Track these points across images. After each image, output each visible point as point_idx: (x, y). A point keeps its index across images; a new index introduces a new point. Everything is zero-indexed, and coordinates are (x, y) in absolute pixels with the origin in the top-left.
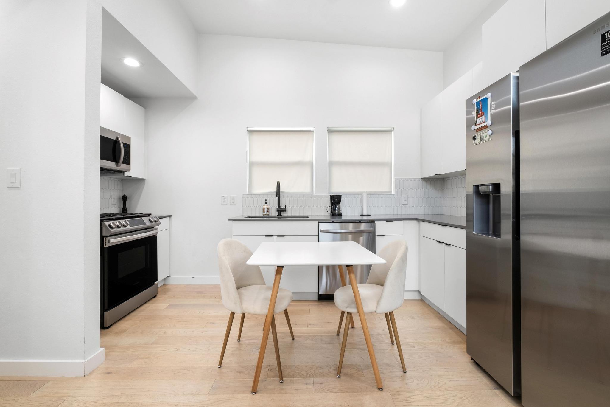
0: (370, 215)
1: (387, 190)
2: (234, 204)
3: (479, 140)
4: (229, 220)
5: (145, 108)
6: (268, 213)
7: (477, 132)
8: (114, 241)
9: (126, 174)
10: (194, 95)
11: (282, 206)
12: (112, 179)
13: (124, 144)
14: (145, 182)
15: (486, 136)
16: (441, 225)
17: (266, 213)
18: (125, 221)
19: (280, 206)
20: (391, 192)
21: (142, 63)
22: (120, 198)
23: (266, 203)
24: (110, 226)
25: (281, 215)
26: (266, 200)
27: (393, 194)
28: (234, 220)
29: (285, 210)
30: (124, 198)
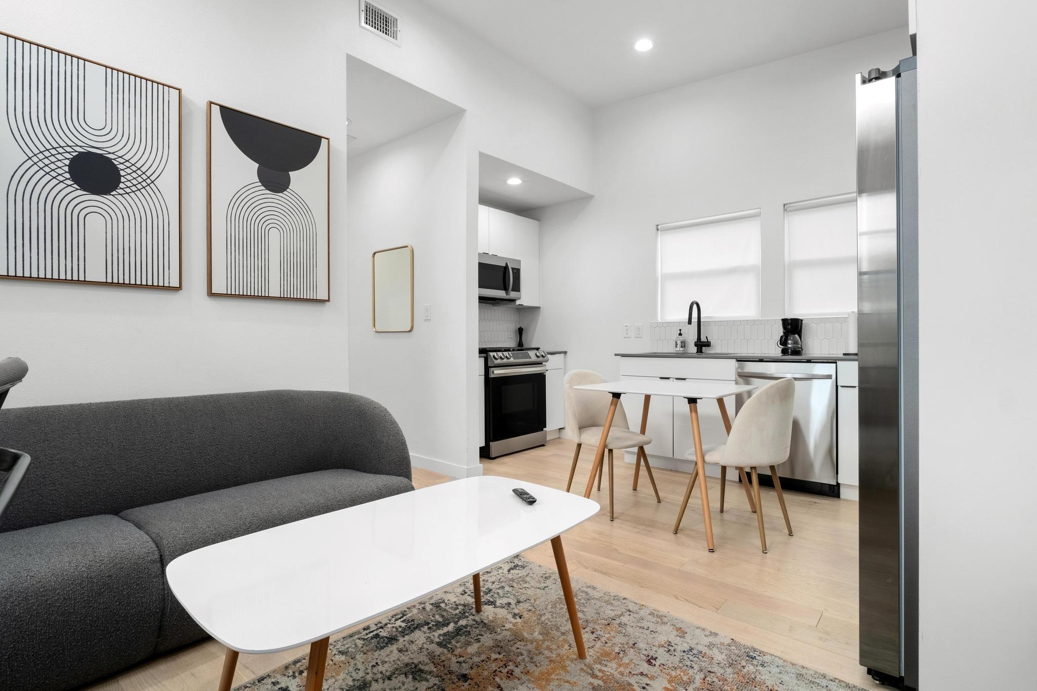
2: (640, 336)
4: (616, 355)
5: (539, 221)
6: (682, 349)
8: (498, 372)
9: (518, 302)
10: (589, 194)
11: (703, 339)
12: (508, 309)
13: (513, 269)
14: (540, 311)
17: (679, 349)
18: (509, 353)
19: (700, 339)
21: (524, 181)
22: (516, 331)
23: (680, 334)
24: (494, 356)
25: (703, 351)
26: (680, 330)
28: (623, 356)
29: (708, 344)
30: (520, 331)
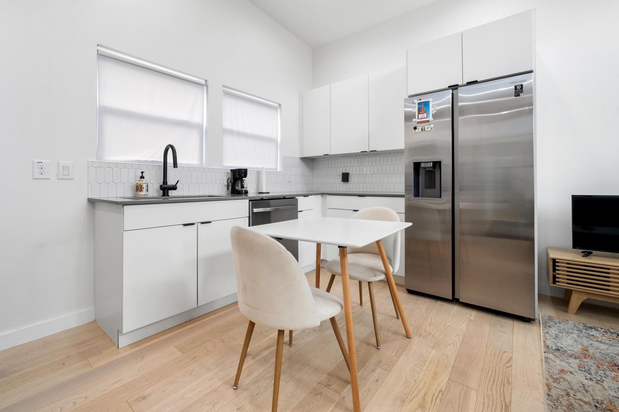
0: (269, 193)
1: (273, 167)
2: (69, 178)
3: (420, 130)
6: (147, 193)
7: (417, 123)
15: (428, 128)
16: (359, 196)
17: (144, 193)
19: (166, 182)
20: (277, 169)
23: (142, 177)
25: (169, 196)
26: (142, 173)
27: (278, 171)
29: (175, 188)
